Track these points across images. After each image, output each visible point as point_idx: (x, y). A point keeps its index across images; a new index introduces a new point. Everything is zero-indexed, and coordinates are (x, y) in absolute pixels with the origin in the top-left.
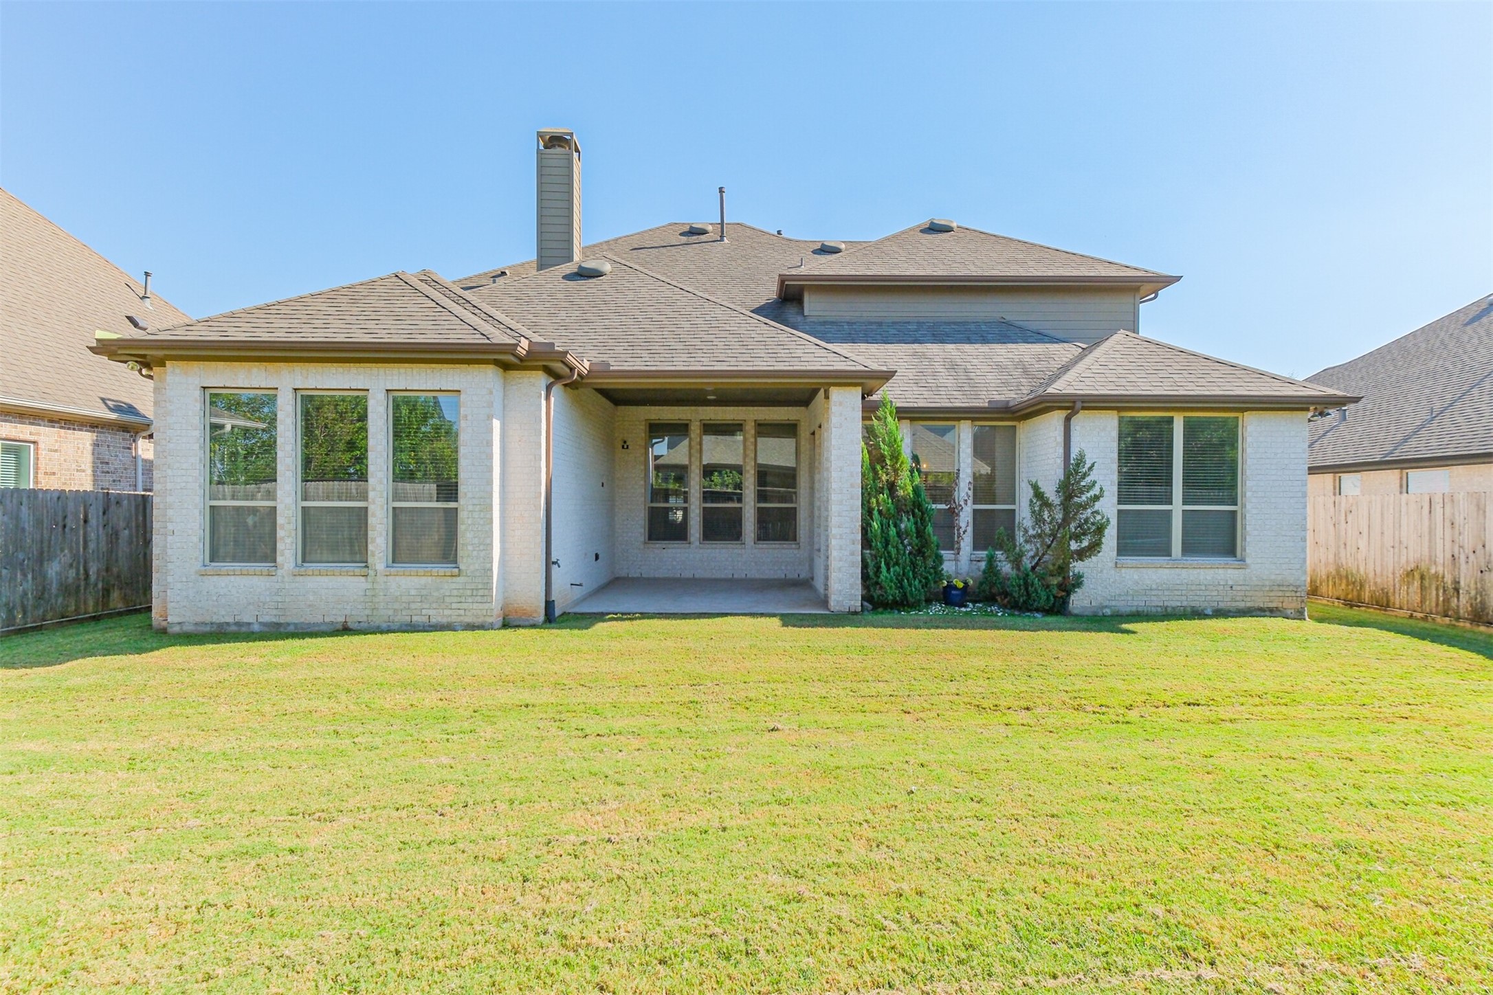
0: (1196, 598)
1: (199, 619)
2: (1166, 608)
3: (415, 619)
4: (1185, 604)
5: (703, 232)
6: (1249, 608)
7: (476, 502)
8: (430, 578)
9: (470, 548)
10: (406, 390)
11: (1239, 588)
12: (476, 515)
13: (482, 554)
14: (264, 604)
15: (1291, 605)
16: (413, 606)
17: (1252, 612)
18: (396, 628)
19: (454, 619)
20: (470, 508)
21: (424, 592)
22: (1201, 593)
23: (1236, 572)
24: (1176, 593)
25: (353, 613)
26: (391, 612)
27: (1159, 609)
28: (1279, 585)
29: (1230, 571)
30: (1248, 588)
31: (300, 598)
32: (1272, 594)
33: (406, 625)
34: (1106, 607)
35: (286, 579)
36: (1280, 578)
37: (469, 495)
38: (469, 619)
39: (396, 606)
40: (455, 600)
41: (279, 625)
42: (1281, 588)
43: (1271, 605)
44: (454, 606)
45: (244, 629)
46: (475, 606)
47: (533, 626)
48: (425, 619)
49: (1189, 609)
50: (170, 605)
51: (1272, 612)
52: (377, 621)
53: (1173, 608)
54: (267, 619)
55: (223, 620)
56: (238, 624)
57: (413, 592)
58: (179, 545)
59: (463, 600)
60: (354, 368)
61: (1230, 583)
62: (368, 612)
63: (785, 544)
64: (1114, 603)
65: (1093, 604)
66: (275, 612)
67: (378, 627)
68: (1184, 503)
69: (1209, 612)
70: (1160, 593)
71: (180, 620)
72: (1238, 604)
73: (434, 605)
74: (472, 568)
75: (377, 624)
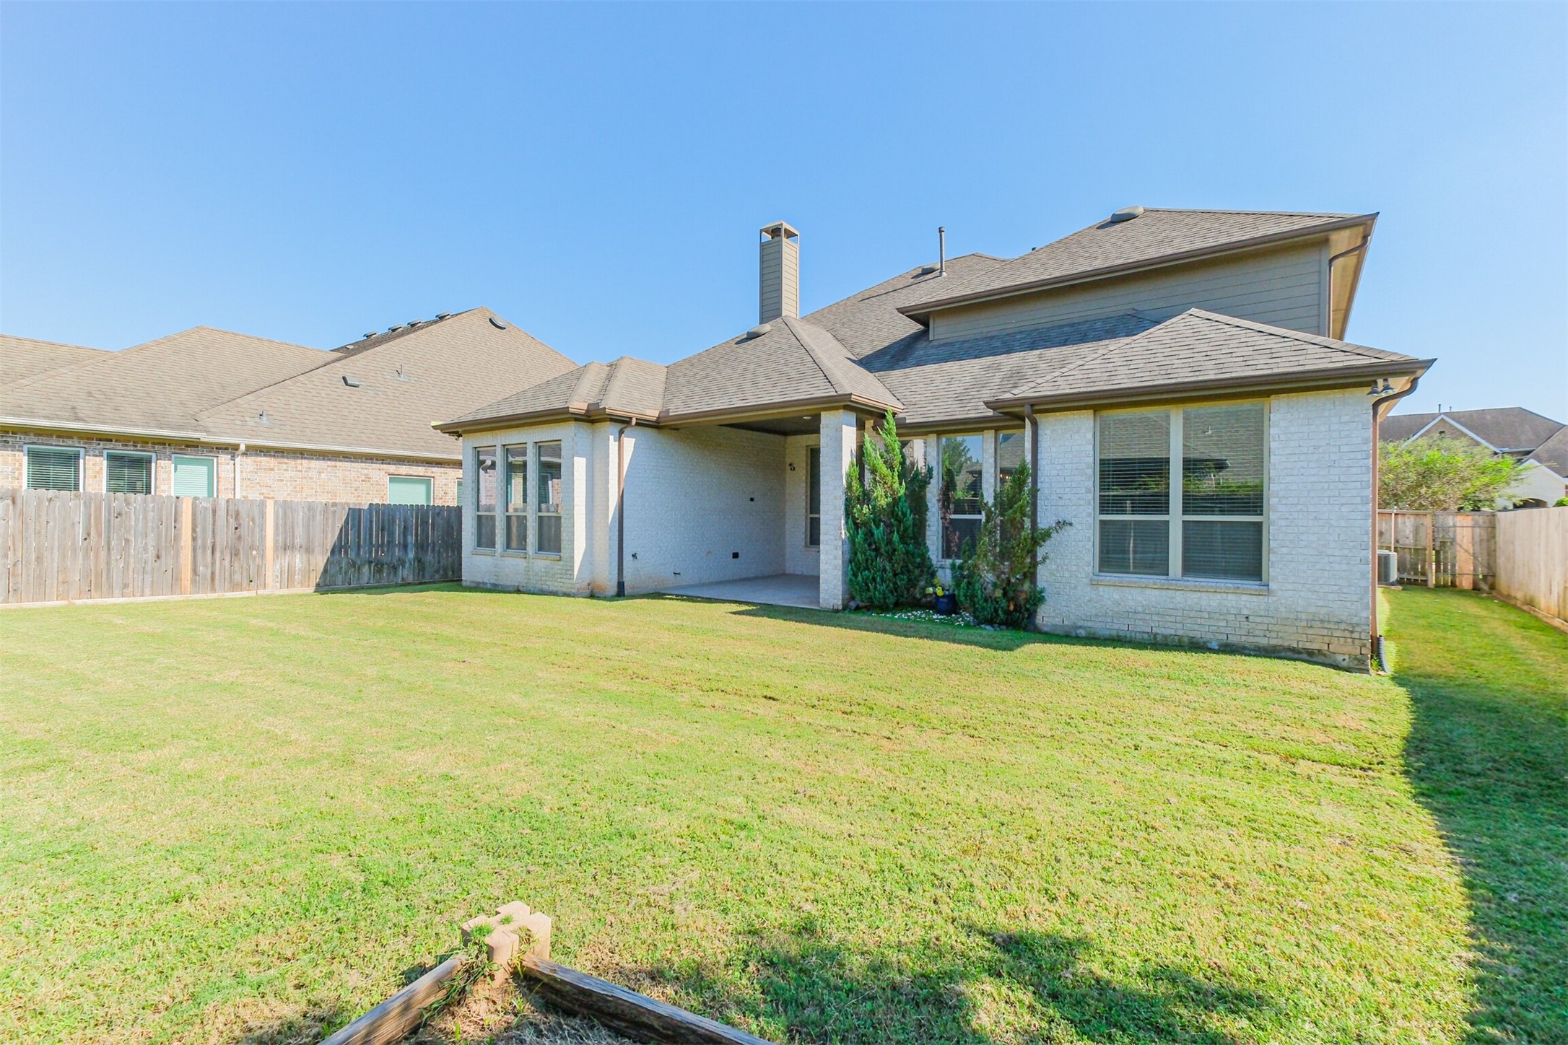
0: (1196, 627)
1: (474, 579)
2: (1155, 635)
3: (543, 587)
4: (1180, 633)
6: (1275, 646)
8: (551, 562)
11: (1259, 620)
14: (491, 573)
15: (1343, 651)
16: (543, 579)
17: (1279, 652)
21: (548, 571)
22: (1203, 621)
23: (1255, 599)
24: (1169, 619)
25: (521, 581)
26: (534, 582)
27: (1146, 636)
28: (1322, 621)
29: (1244, 598)
30: (1273, 621)
31: (503, 570)
32: (1310, 631)
34: (1080, 627)
35: (498, 558)
36: (1324, 611)
38: (564, 590)
39: (537, 578)
40: (558, 575)
42: (1326, 625)
43: (1308, 646)
44: (557, 580)
45: (485, 586)
46: (567, 581)
47: (605, 599)
48: (547, 587)
49: (1186, 640)
50: (466, 570)
51: (1310, 656)
53: (1163, 636)
54: (492, 581)
55: (479, 580)
56: (483, 583)
57: (543, 570)
59: (561, 577)
60: (523, 430)
61: (1246, 612)
62: (526, 581)
64: (1090, 624)
65: (1066, 623)
66: (495, 578)
67: (530, 590)
68: (1185, 512)
69: (1214, 645)
70: (1148, 617)
71: (471, 577)
72: (1256, 639)
73: (550, 579)
74: (566, 557)
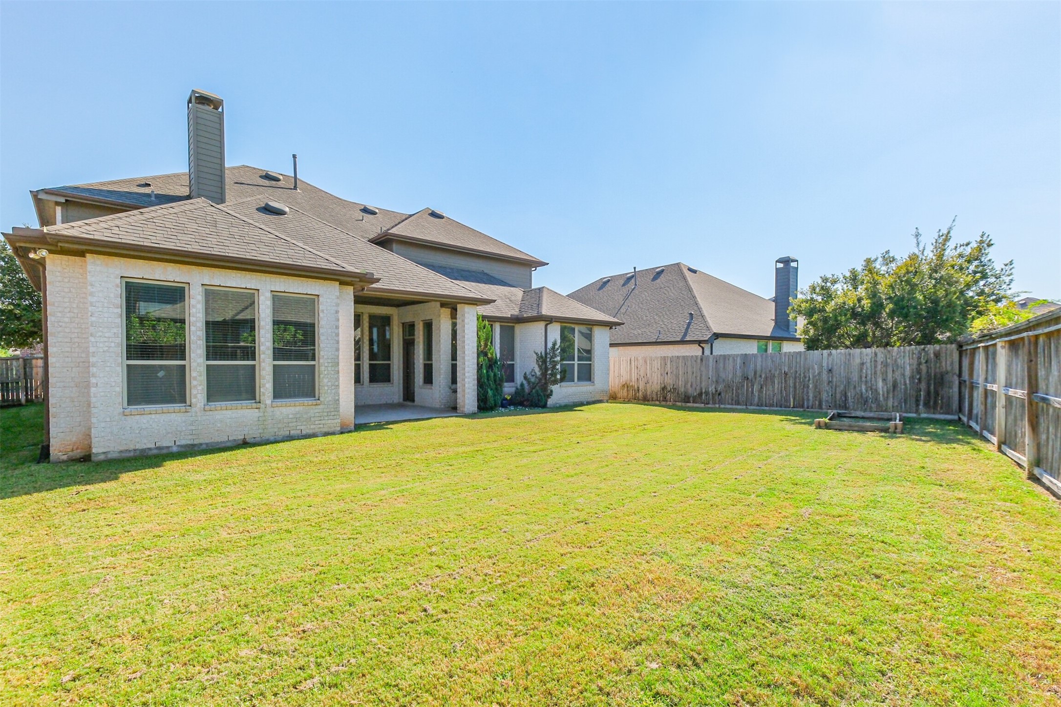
1: (121, 449)
3: (292, 432)
5: (278, 180)
7: (329, 361)
8: (302, 407)
9: (326, 388)
10: (285, 292)
11: (592, 394)
12: (329, 369)
13: (333, 391)
14: (181, 432)
15: (605, 399)
16: (290, 425)
17: (596, 402)
18: (280, 439)
19: (317, 430)
20: (326, 364)
21: (298, 416)
23: (592, 387)
25: (250, 432)
26: (276, 430)
28: (601, 392)
29: (590, 387)
30: (594, 394)
31: (210, 426)
32: (601, 395)
33: (287, 437)
34: (558, 403)
35: (199, 414)
36: (603, 388)
37: (325, 357)
38: (326, 430)
39: (280, 426)
40: (317, 419)
41: (193, 445)
43: (600, 399)
44: (317, 422)
45: (164, 451)
46: (329, 421)
47: (350, 432)
48: (299, 432)
50: (94, 440)
52: (267, 436)
54: (183, 442)
55: (145, 447)
56: (159, 448)
57: (291, 416)
58: (102, 394)
59: (322, 418)
60: (249, 275)
61: (590, 391)
62: (260, 431)
63: (386, 384)
64: (561, 402)
65: (554, 403)
66: (190, 437)
67: (268, 440)
69: (585, 403)
70: (572, 396)
71: (104, 450)
72: (593, 399)
73: (304, 423)
74: (327, 399)
75: (267, 438)
